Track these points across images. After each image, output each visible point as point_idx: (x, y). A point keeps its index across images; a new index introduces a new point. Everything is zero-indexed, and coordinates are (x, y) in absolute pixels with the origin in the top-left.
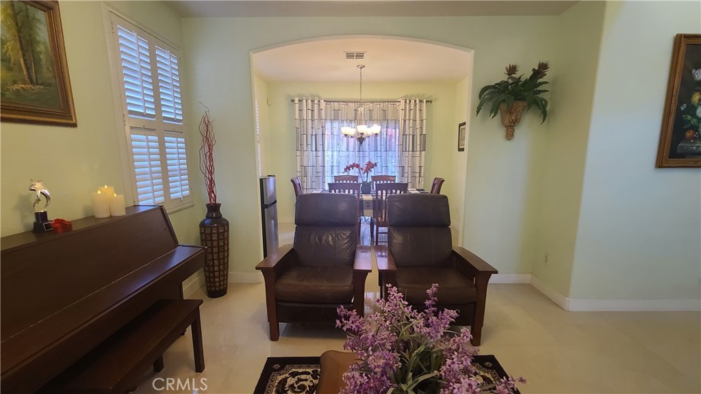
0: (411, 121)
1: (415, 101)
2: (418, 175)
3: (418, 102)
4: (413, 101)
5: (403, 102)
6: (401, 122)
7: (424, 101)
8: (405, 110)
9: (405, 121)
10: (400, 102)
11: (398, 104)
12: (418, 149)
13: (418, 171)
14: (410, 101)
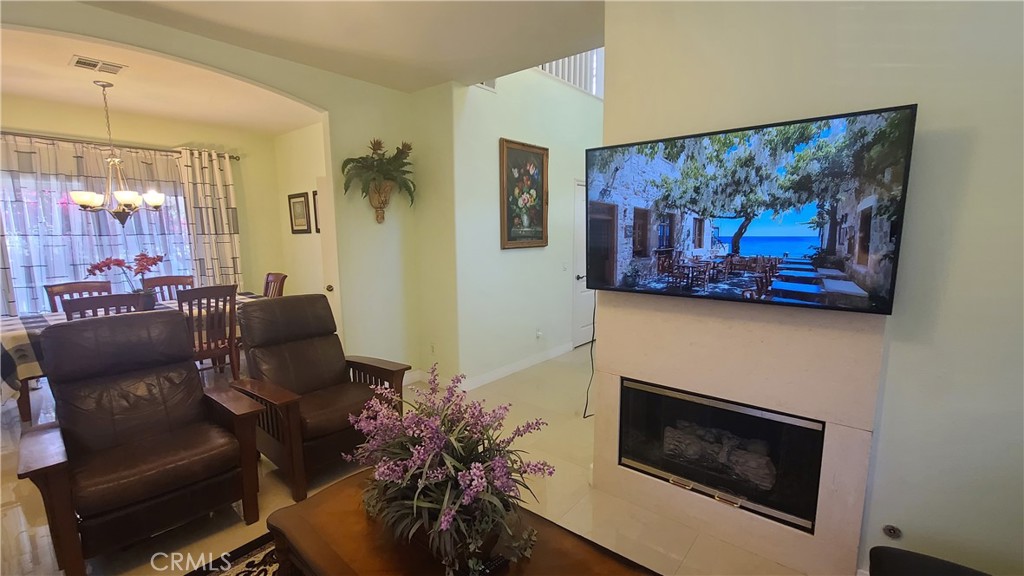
0: (207, 186)
1: (210, 155)
2: (231, 271)
3: (214, 156)
4: (205, 156)
5: (186, 154)
6: (188, 188)
7: (227, 156)
8: (192, 166)
9: (195, 184)
10: (180, 153)
11: (176, 155)
12: (226, 231)
13: (230, 264)
14: (200, 154)
